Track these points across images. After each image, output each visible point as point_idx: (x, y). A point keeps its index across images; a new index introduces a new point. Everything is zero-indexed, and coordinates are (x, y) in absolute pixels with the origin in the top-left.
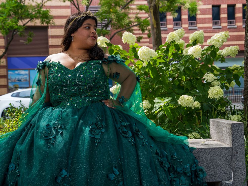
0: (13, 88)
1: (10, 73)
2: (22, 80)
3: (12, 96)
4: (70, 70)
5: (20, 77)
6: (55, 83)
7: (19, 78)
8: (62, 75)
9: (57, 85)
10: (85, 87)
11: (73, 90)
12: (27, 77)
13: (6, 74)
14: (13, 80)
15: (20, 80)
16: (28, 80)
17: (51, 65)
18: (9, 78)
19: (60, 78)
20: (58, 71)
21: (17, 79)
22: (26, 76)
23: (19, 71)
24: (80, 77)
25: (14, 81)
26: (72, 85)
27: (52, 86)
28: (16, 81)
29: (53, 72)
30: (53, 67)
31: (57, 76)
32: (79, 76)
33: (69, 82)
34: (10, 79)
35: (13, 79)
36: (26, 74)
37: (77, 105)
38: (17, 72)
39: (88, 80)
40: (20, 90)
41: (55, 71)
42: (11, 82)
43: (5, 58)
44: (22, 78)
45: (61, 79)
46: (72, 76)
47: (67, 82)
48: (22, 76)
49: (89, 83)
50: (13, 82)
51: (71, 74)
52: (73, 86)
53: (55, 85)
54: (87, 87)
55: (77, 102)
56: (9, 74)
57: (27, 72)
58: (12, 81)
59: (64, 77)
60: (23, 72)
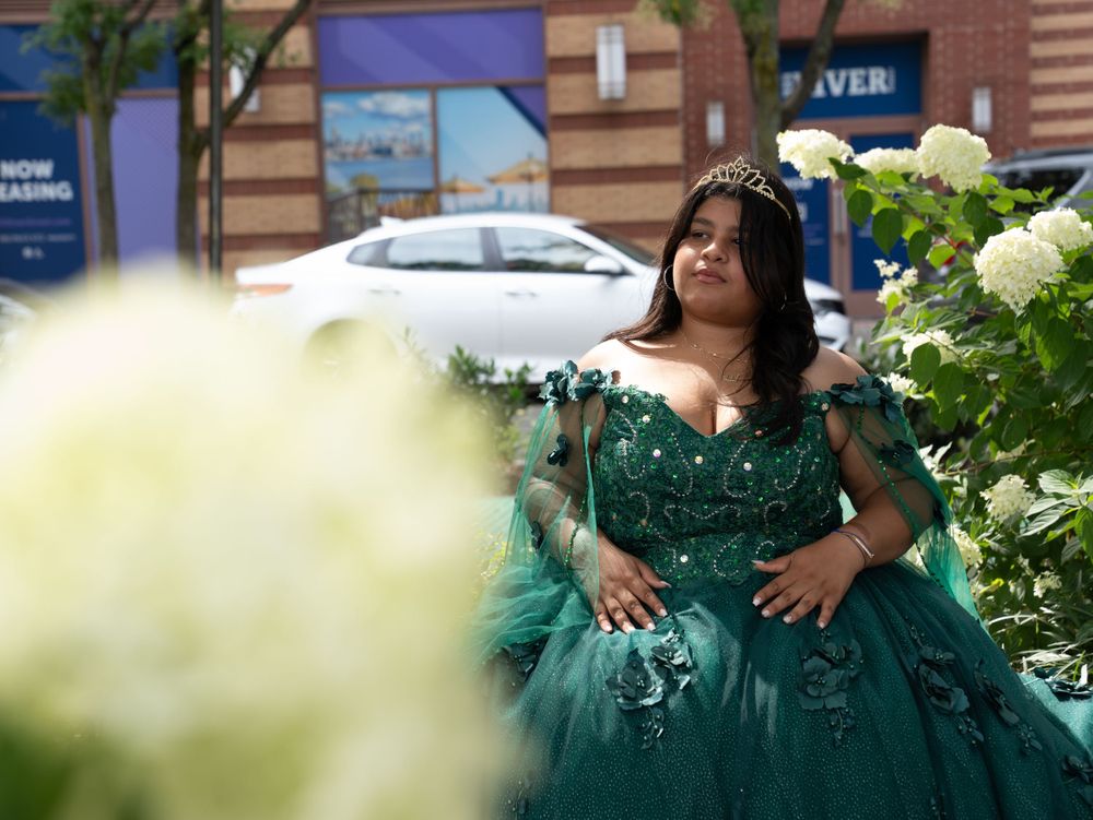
0: (351, 195)
1: (333, 106)
2: (398, 149)
3: (350, 259)
4: (702, 437)
5: (384, 133)
6: (635, 480)
7: (379, 140)
8: (668, 453)
9: (644, 489)
10: (756, 511)
11: (705, 514)
12: (421, 130)
13: (310, 117)
14: (350, 149)
15: (384, 152)
16: (428, 148)
17: (625, 400)
18: (328, 135)
19: (660, 464)
20: (650, 436)
21: (370, 143)
22: (415, 128)
23: (379, 97)
24: (741, 471)
25: (355, 155)
26: (706, 497)
27: (619, 488)
28: (365, 154)
29: (632, 433)
30: (631, 410)
31: (647, 456)
32: (738, 465)
33: (694, 485)
34: (331, 145)
35: (347, 144)
36: (417, 117)
37: (722, 567)
38: (367, 103)
39: (771, 486)
40: (390, 228)
41: (640, 431)
42: (336, 158)
43: (309, 24)
44: (394, 140)
45: (660, 470)
46: (710, 462)
47: (686, 484)
48: (396, 124)
49: (773, 499)
50: (350, 159)
51: (703, 455)
52: (708, 501)
53: (636, 490)
54: (762, 510)
55: (719, 553)
56: (328, 116)
57: (421, 103)
58: (343, 155)
59: (677, 462)
60: (400, 103)
